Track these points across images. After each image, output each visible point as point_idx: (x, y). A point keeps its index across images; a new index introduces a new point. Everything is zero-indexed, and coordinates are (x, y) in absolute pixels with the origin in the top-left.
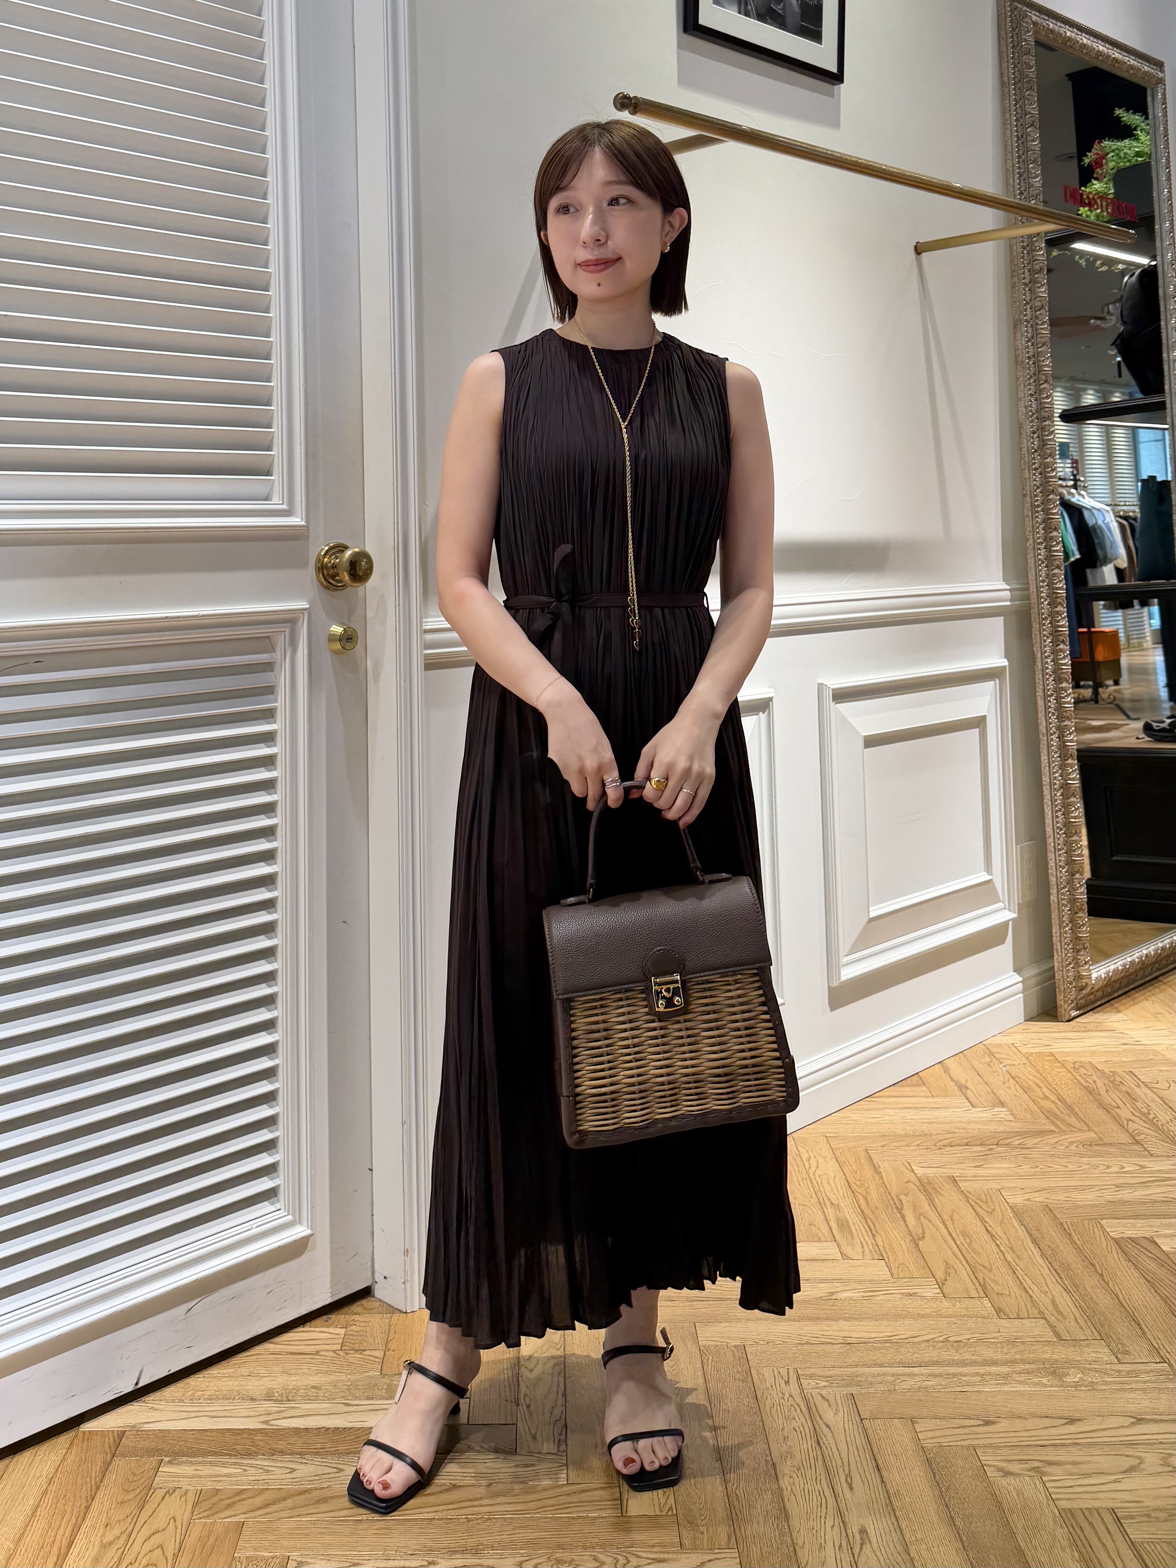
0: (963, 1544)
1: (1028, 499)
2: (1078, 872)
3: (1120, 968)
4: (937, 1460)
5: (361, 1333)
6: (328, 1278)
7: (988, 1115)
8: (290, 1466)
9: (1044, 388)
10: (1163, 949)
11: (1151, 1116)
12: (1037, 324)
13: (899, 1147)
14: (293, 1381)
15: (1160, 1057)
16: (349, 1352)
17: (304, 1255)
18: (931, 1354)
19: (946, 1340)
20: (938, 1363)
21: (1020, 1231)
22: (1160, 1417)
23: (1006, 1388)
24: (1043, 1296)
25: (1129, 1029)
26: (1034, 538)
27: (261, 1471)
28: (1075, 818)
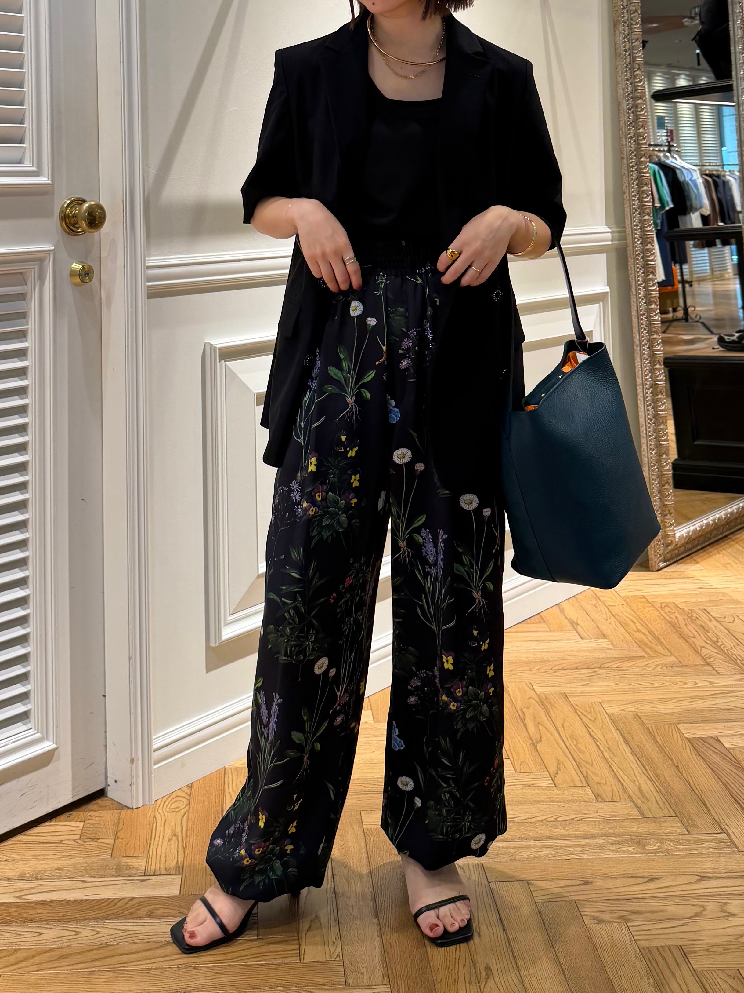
0: (565, 975)
1: (625, 161)
2: (664, 453)
3: (698, 529)
4: (547, 912)
5: (96, 825)
6: (70, 783)
7: (594, 645)
8: (38, 931)
9: (637, 75)
10: (731, 513)
11: (719, 644)
12: (632, 24)
13: (523, 672)
14: (40, 865)
15: (728, 597)
16: (86, 840)
17: (50, 765)
18: (544, 831)
19: (556, 820)
20: (549, 838)
21: (615, 734)
22: (719, 875)
23: (601, 856)
24: (632, 783)
25: (704, 576)
26: (629, 191)
27: (14, 935)
28: (662, 411)
